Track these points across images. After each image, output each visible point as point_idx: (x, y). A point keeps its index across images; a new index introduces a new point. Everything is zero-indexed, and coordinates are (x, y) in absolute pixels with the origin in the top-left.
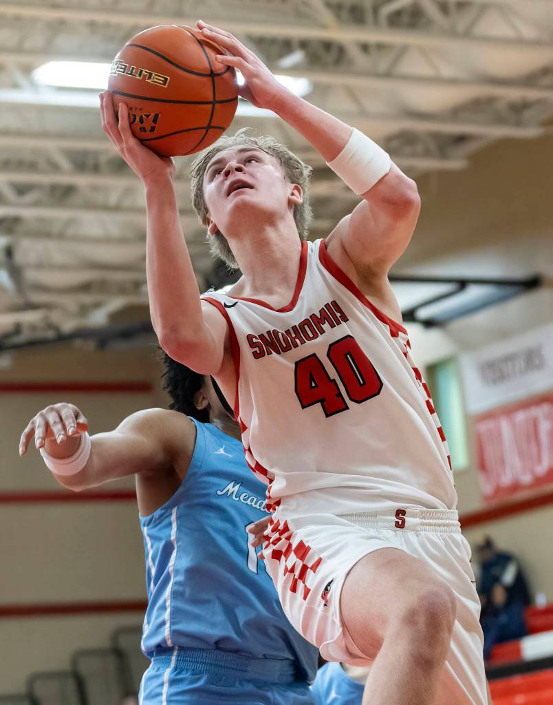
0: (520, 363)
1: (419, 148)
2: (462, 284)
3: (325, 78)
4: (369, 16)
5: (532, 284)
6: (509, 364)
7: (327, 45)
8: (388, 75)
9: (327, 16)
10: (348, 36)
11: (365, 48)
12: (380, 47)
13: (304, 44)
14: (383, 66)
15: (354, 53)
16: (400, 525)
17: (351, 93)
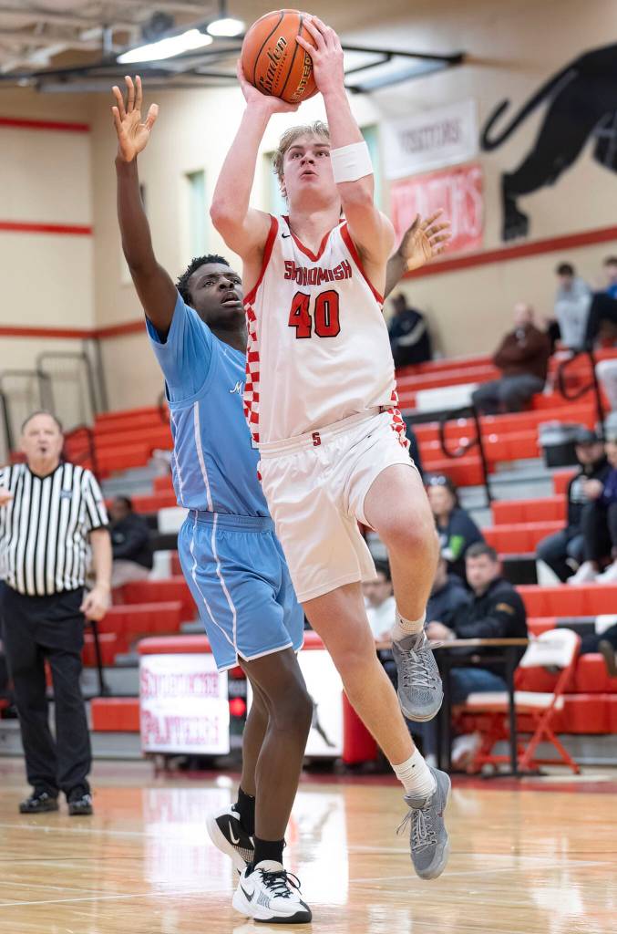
0: (439, 134)
2: (389, 55)
5: (455, 60)
6: (429, 133)
16: (317, 443)
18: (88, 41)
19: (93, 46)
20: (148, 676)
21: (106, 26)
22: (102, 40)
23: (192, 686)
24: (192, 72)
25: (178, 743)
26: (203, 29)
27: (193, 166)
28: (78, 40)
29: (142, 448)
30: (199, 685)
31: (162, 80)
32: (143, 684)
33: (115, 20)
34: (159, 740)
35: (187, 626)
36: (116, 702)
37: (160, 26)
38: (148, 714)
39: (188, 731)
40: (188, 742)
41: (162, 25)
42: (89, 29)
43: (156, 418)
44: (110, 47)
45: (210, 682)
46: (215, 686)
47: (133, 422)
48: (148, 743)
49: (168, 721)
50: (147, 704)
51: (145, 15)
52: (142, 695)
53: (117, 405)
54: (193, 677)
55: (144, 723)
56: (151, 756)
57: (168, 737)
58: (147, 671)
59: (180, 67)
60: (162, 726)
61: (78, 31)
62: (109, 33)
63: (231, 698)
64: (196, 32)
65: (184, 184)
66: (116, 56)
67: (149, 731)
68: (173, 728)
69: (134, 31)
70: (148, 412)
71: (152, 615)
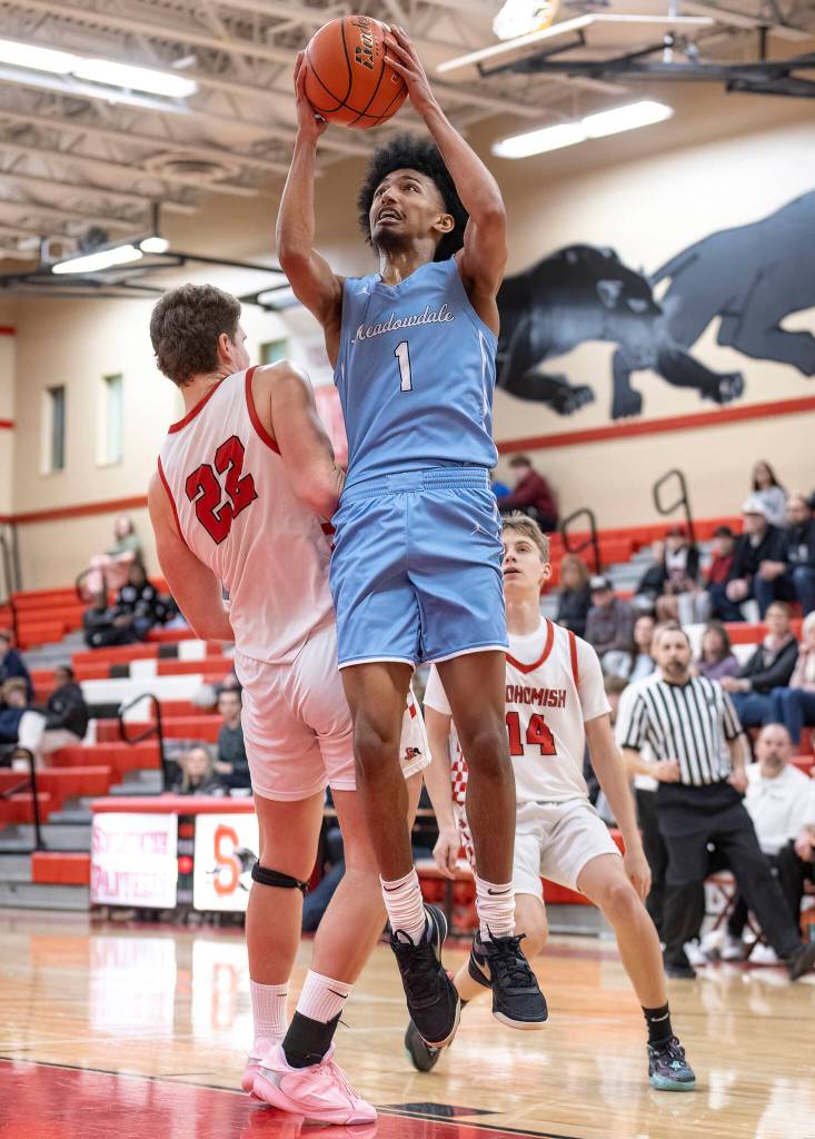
1: (283, 154)
3: (209, 83)
4: (256, 34)
7: (214, 54)
8: (267, 87)
9: (220, 28)
10: (236, 48)
11: (249, 60)
12: (262, 61)
13: (194, 50)
14: (263, 79)
15: (239, 63)
17: (230, 98)
18: (24, 251)
19: (29, 256)
20: (99, 833)
21: (43, 238)
22: (39, 250)
23: (142, 844)
24: (122, 284)
25: (126, 895)
26: (137, 245)
27: (112, 371)
28: (15, 249)
29: (59, 625)
30: (149, 842)
31: (95, 289)
32: (95, 840)
33: (53, 232)
34: (108, 893)
35: (115, 789)
36: (55, 856)
37: (95, 241)
38: (99, 868)
39: (136, 885)
40: (136, 895)
41: (97, 239)
42: (27, 239)
43: (73, 598)
44: (46, 258)
45: (160, 840)
46: (164, 844)
47: (47, 601)
48: (97, 894)
49: (117, 875)
50: (97, 859)
51: (81, 229)
52: (93, 851)
53: (29, 585)
54: (143, 836)
55: (94, 876)
56: (96, 908)
57: (117, 890)
58: (99, 829)
59: (110, 278)
60: (112, 880)
61: (16, 240)
62: (46, 246)
63: (180, 856)
64: (130, 248)
65: (102, 386)
66: (51, 266)
67: (99, 884)
68: (122, 883)
69: (72, 243)
70: (64, 593)
71: (81, 777)
